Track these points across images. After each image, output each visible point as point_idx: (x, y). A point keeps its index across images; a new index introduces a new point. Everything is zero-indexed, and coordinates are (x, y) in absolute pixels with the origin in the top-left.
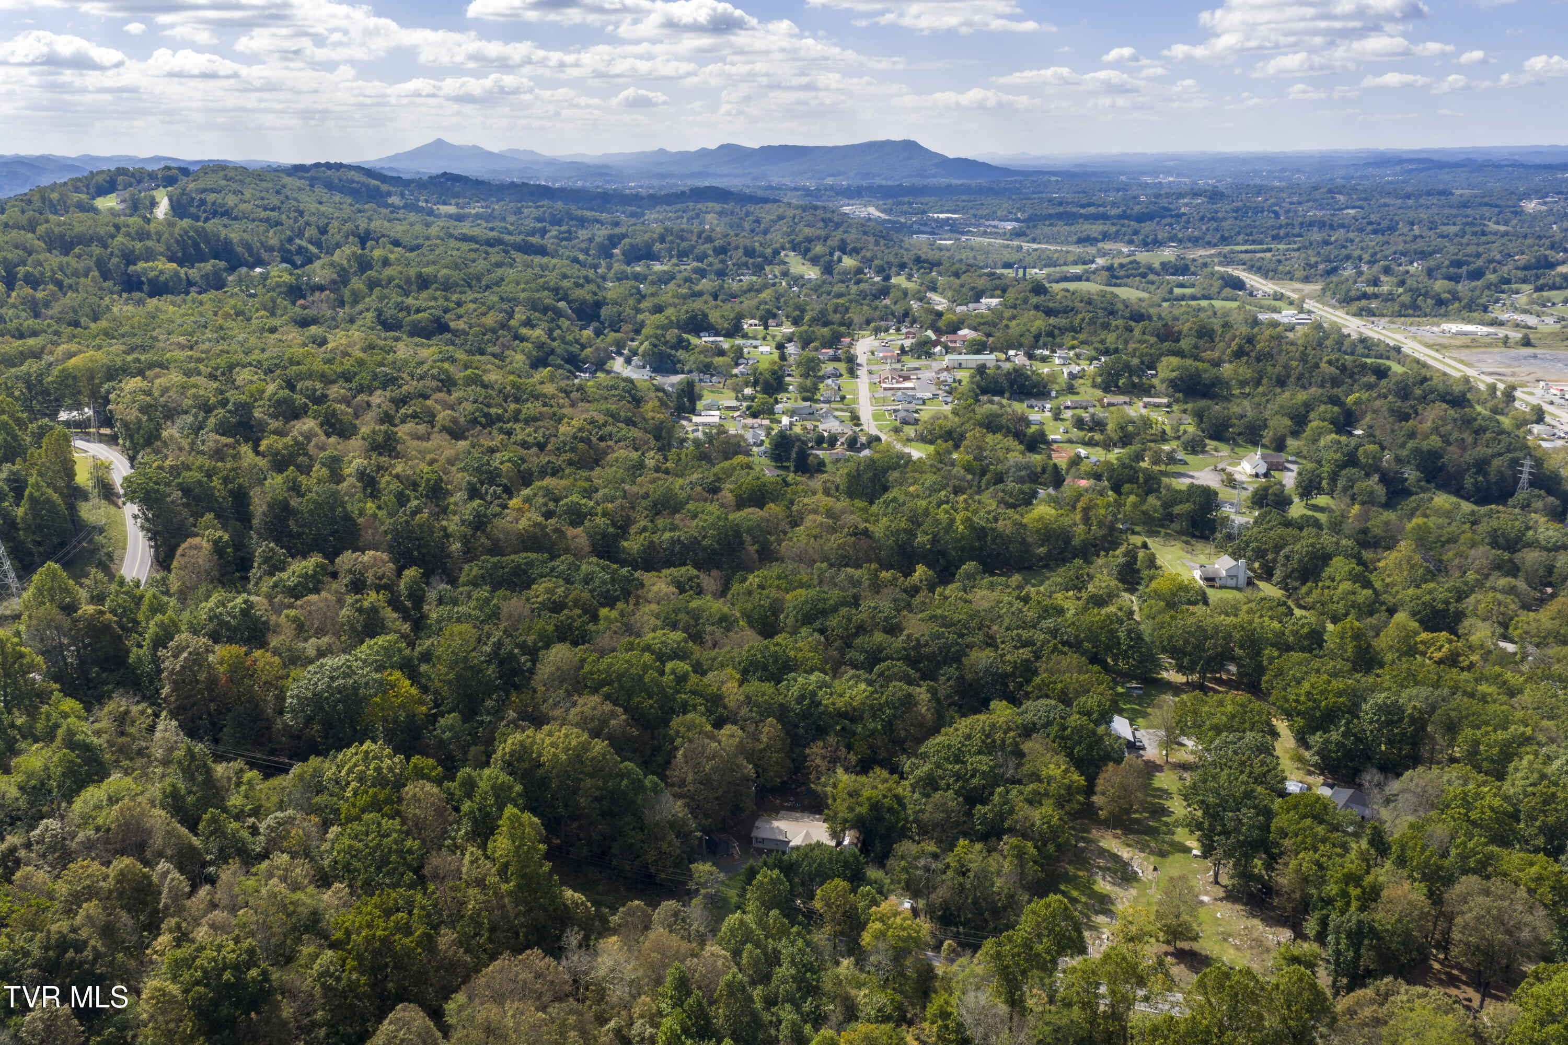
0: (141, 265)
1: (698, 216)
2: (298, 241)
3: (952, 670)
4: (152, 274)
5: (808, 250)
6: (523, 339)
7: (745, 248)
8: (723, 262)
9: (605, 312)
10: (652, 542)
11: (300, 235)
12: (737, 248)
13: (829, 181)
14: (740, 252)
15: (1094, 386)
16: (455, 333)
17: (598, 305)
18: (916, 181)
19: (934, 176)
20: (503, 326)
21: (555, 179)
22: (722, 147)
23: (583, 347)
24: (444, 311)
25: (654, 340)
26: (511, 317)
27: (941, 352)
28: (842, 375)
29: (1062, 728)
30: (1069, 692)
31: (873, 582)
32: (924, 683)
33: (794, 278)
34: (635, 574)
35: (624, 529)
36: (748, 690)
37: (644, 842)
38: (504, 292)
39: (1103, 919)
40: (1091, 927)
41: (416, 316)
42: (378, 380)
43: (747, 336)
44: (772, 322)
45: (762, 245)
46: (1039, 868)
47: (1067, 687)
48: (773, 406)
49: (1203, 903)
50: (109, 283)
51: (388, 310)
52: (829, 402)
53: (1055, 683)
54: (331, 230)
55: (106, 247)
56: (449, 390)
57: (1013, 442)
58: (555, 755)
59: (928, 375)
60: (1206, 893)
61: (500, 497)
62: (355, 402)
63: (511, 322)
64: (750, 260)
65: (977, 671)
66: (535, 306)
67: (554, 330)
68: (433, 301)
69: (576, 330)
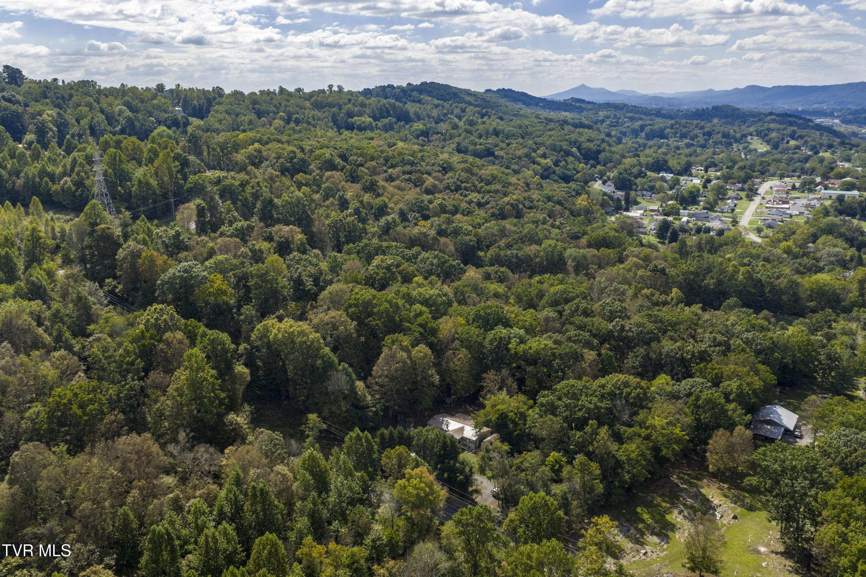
0: (356, 118)
3: (642, 350)
4: (358, 123)
5: (767, 135)
6: (534, 163)
7: (723, 133)
8: (706, 140)
9: (602, 156)
10: (499, 254)
11: (452, 113)
12: (718, 133)
14: (720, 135)
16: (496, 157)
17: (599, 152)
20: (527, 156)
22: (748, 87)
23: (578, 172)
24: (496, 146)
25: (622, 171)
26: (535, 151)
27: (821, 189)
28: (741, 198)
29: (698, 398)
30: (722, 377)
31: (635, 296)
32: (603, 351)
33: (750, 151)
34: (462, 265)
35: (488, 247)
36: (459, 330)
37: (325, 403)
38: (538, 140)
39: (655, 539)
40: (639, 542)
41: (478, 147)
42: (404, 162)
43: (691, 175)
44: (713, 169)
45: (735, 131)
46: (601, 486)
47: (722, 373)
48: (681, 211)
49: (758, 552)
50: (331, 124)
51: (465, 143)
52: (722, 212)
53: (714, 369)
54: (467, 110)
55: (340, 109)
56: (446, 173)
57: (840, 242)
58: (276, 335)
59: (805, 202)
60: (767, 545)
61: (417, 219)
62: (378, 170)
63: (533, 154)
64: (724, 140)
65: (660, 354)
66: (554, 148)
67: (560, 162)
68: (492, 140)
69: (577, 163)
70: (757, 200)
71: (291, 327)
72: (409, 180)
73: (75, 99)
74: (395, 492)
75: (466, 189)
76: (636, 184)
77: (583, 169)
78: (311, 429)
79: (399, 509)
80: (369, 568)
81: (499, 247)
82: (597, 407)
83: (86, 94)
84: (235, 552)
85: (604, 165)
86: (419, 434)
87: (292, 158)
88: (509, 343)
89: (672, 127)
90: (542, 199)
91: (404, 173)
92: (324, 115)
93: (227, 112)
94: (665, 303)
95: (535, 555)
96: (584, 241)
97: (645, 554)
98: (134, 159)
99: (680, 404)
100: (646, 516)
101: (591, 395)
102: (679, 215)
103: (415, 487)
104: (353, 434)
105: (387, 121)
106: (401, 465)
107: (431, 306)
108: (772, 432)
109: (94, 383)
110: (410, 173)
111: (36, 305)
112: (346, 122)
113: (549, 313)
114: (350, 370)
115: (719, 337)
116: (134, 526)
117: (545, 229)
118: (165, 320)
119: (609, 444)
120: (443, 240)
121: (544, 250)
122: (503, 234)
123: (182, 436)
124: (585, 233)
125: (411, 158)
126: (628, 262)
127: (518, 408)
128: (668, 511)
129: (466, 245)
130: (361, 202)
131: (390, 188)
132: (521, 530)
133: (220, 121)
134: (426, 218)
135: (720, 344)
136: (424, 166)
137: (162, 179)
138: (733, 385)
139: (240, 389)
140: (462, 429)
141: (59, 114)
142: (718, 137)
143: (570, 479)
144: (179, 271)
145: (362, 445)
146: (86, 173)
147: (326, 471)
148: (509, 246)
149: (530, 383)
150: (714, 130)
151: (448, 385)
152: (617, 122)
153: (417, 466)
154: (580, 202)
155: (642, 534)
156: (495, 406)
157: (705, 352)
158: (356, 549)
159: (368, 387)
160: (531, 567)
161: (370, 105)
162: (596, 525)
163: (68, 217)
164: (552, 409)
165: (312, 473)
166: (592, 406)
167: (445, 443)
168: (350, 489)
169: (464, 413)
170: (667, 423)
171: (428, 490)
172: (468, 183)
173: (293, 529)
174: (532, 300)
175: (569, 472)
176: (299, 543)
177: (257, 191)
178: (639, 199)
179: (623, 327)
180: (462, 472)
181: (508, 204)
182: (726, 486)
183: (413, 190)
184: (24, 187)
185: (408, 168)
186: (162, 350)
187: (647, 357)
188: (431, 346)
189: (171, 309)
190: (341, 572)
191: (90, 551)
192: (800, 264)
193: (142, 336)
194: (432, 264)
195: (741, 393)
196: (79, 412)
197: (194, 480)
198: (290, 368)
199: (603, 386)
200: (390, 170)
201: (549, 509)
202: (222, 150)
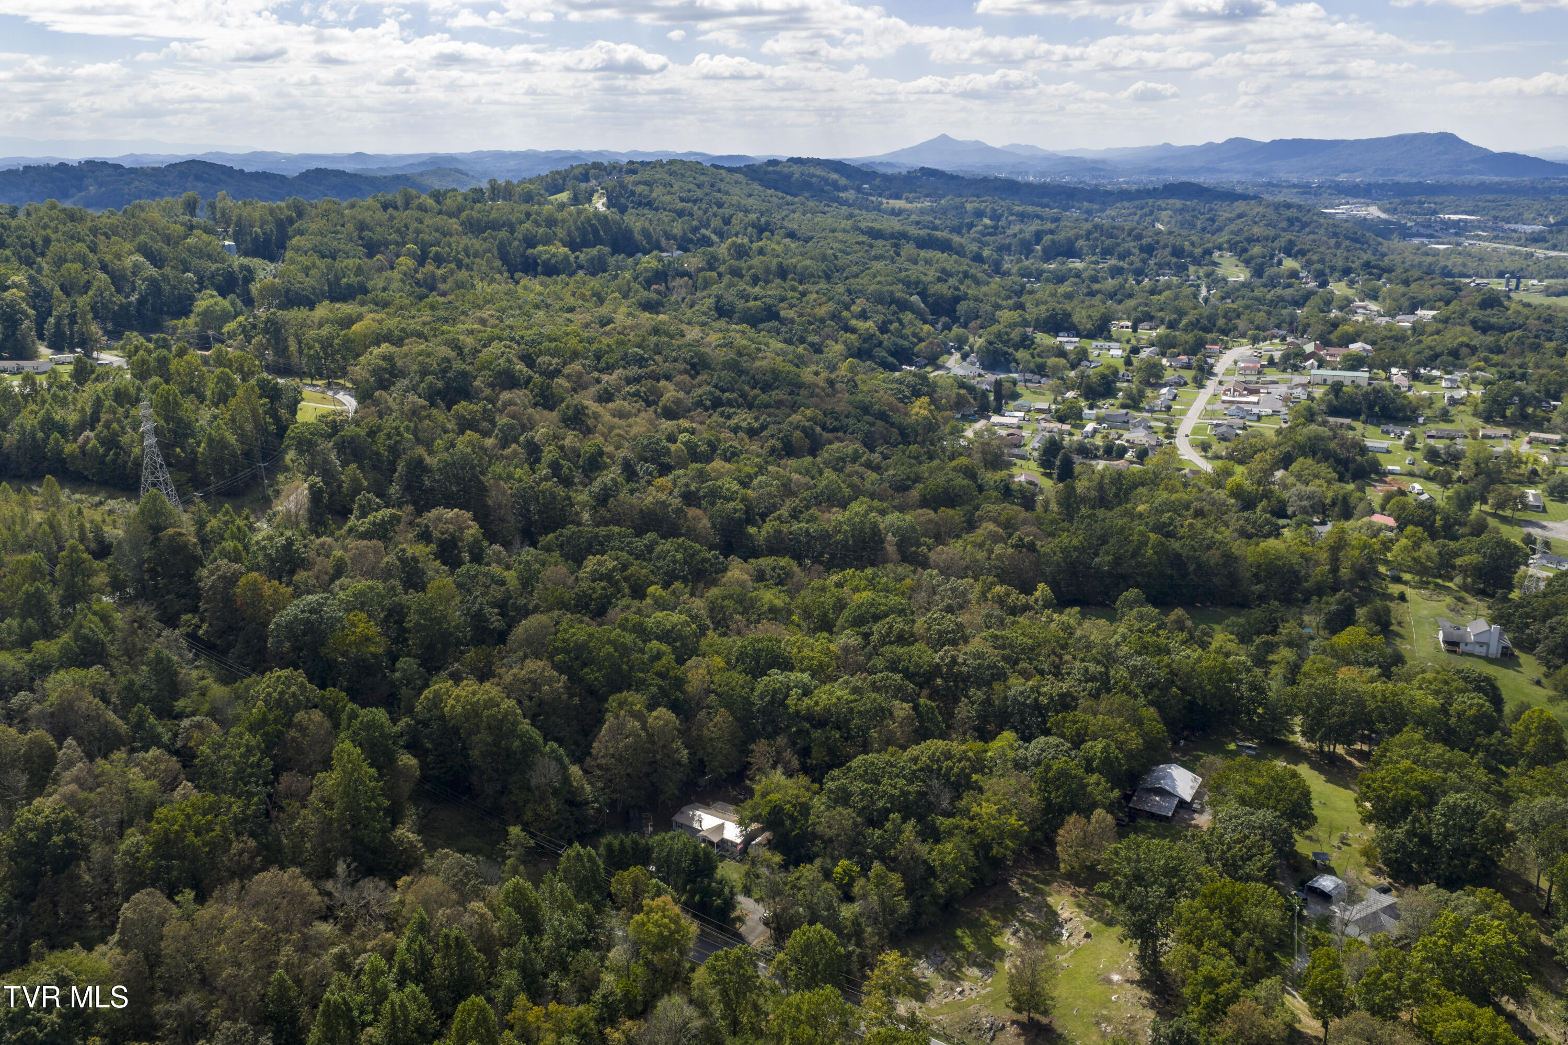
0: (540, 248)
1: (1151, 213)
2: (703, 231)
3: (980, 693)
4: (545, 257)
5: (1245, 250)
6: (846, 329)
7: (1174, 247)
8: (1144, 261)
9: (962, 307)
10: (780, 532)
11: (707, 226)
12: (1165, 247)
13: (1342, 177)
14: (1167, 251)
15: (1475, 414)
16: (782, 321)
17: (957, 300)
18: (1444, 178)
19: (1471, 172)
20: (834, 316)
21: (1043, 174)
22: (1231, 141)
23: (921, 340)
24: (783, 299)
25: (992, 338)
26: (847, 308)
27: (1312, 366)
28: (1186, 384)
29: (1048, 768)
30: (1086, 734)
31: (983, 596)
32: (922, 701)
33: (1216, 281)
34: (721, 558)
35: (763, 516)
36: (716, 679)
37: (526, 802)
38: (854, 283)
39: (975, 972)
40: (954, 977)
41: (752, 304)
42: (627, 360)
43: (1109, 338)
44: (1145, 325)
45: (1193, 244)
46: (906, 903)
47: (1086, 728)
48: (1086, 411)
49: (1109, 982)
50: (498, 263)
51: (730, 297)
52: (1152, 411)
53: (1075, 722)
54: (734, 221)
55: (512, 232)
56: (698, 373)
57: (1324, 469)
58: (453, 707)
59: (1282, 389)
60: (1123, 972)
61: (650, 474)
62: (586, 378)
63: (845, 314)
64: (1174, 260)
65: (1006, 698)
66: (879, 299)
67: (891, 322)
68: (773, 290)
69: (919, 323)
70: (1211, 385)
71: (474, 693)
72: (636, 394)
73: (55, 248)
74: (630, 930)
75: (730, 403)
76: (1016, 361)
77: (929, 333)
78: (515, 847)
79: (636, 953)
80: (601, 1033)
81: (779, 518)
82: (905, 794)
83: (72, 237)
84: (427, 1021)
85: (965, 326)
86: (660, 844)
87: (444, 371)
88: (787, 696)
89: (1088, 236)
90: (853, 411)
91: (629, 381)
92: (486, 245)
93: (315, 249)
94: (1026, 608)
95: (805, 1007)
96: (915, 494)
97: (960, 993)
98: (191, 390)
99: (1024, 776)
100: (967, 941)
101: (897, 776)
102: (1081, 419)
103: (657, 925)
104: (571, 852)
105: (594, 251)
106: (638, 893)
107: (675, 640)
108: (1161, 807)
109: (211, 798)
110: (637, 380)
111: (95, 673)
112: (523, 255)
113: (848, 638)
114: (561, 751)
115: (1093, 668)
116: (292, 994)
117: (856, 472)
118: (294, 694)
119: (917, 846)
120: (692, 512)
121: (849, 520)
122: (787, 490)
123: (341, 868)
124: (917, 479)
125: (640, 351)
126: (980, 531)
127: (797, 797)
128: (998, 932)
129: (730, 519)
130: (562, 448)
131: (604, 412)
132: (791, 974)
133: (306, 270)
134: (665, 469)
135: (1093, 679)
136: (659, 364)
137: (241, 428)
138: (1097, 747)
139: (406, 788)
140: (721, 828)
141: (32, 279)
142: (1164, 255)
143: (864, 896)
144: (303, 611)
145: (583, 866)
146: (119, 422)
147: (538, 905)
148: (795, 515)
149: (818, 755)
150: (1158, 242)
151: (701, 761)
152: (995, 227)
153: (658, 893)
154: (916, 410)
155: (960, 966)
156: (768, 794)
157: (1068, 694)
158: (581, 1008)
159: (586, 772)
160: (801, 1022)
161: (564, 221)
162: (883, 963)
163: (97, 499)
164: (842, 798)
165: (518, 909)
166: (897, 792)
167: (696, 855)
168: (571, 927)
169: (724, 800)
170: (999, 811)
171: (673, 926)
172: (733, 391)
173: (498, 987)
174: (825, 614)
175: (863, 888)
176: (509, 1006)
177: (397, 442)
178: (1020, 389)
179: (954, 660)
180: (720, 894)
181: (797, 427)
182: (1083, 890)
183: (643, 414)
184: (18, 448)
185: (634, 371)
186: (294, 739)
187: (988, 701)
188: (674, 707)
189: (301, 677)
190: (565, 1039)
191: (241, 1030)
192: (1247, 520)
193: (264, 721)
194: (674, 562)
195: (1108, 757)
196: (197, 841)
197: (360, 927)
198: (475, 753)
199: (915, 760)
200: (605, 378)
201: (826, 947)
202: (324, 348)
